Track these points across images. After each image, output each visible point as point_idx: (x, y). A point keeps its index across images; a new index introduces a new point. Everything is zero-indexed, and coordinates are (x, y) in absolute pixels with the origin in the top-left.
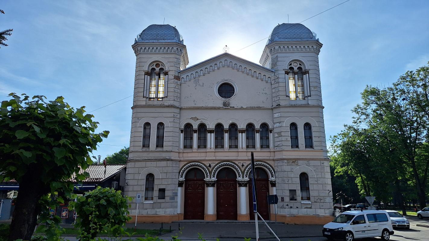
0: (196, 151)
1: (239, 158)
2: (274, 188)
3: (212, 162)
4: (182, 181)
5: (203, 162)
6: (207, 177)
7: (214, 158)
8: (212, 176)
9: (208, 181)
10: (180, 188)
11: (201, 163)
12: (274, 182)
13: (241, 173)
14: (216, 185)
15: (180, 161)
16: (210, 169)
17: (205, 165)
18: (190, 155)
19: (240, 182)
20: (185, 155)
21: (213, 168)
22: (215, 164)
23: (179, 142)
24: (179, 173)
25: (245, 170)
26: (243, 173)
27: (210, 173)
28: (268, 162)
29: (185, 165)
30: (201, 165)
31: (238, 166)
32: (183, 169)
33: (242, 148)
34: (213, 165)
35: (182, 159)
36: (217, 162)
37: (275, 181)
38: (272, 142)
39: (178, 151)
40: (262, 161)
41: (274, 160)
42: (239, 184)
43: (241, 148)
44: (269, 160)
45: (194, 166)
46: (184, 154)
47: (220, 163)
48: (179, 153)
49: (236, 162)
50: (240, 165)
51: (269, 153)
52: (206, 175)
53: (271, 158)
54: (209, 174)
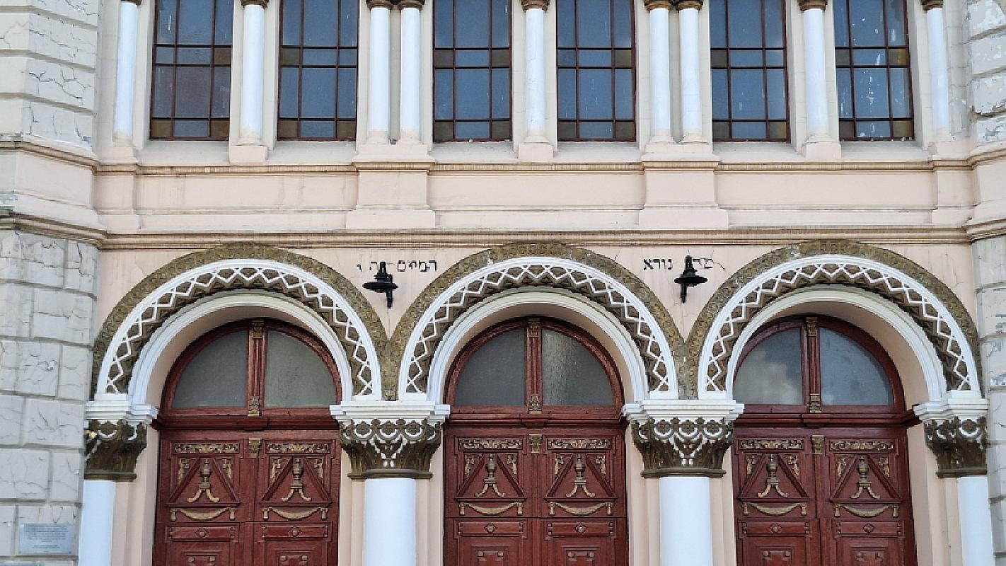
0: (257, 156)
1: (649, 221)
2: (973, 489)
3: (407, 255)
4: (125, 429)
5: (319, 255)
6: (357, 387)
7: (426, 221)
8: (404, 379)
9: (363, 428)
10: (101, 491)
11: (308, 264)
12: (970, 426)
13: (667, 357)
14: (437, 464)
15: (106, 243)
16: (390, 320)
17: (338, 282)
18: (201, 191)
19: (663, 426)
20: (156, 191)
21: (417, 309)
22: (432, 275)
23: (102, 69)
24: (99, 348)
25: (703, 323)
26: (688, 349)
27: (388, 348)
28: (914, 253)
29: (153, 281)
30: (306, 278)
31: (637, 286)
32: (135, 317)
33: (678, 138)
34: (410, 284)
35: (123, 224)
36: (448, 258)
37: (983, 422)
38: (942, 80)
39: (86, 150)
40: (847, 241)
41: (967, 238)
42: (642, 447)
43: (667, 137)
44: (929, 236)
45: (237, 286)
46: (148, 184)
47: (472, 264)
48: (99, 170)
49: (629, 259)
50: (662, 282)
51: (923, 177)
52: (354, 366)
53: (941, 218)
54: (372, 362)
